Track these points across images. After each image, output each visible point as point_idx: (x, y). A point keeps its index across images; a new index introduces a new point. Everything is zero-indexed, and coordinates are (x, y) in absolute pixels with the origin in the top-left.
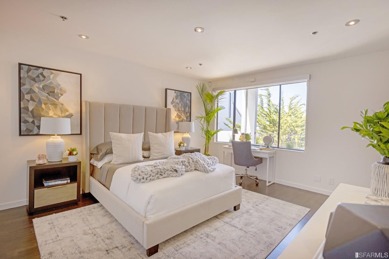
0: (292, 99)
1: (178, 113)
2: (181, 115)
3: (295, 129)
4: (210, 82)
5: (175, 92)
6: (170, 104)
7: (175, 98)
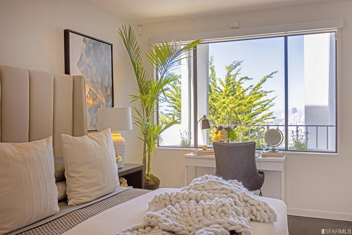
0: (230, 68)
1: (92, 89)
2: (97, 92)
3: (237, 118)
4: (139, 26)
5: (84, 41)
6: (76, 66)
7: (84, 53)
